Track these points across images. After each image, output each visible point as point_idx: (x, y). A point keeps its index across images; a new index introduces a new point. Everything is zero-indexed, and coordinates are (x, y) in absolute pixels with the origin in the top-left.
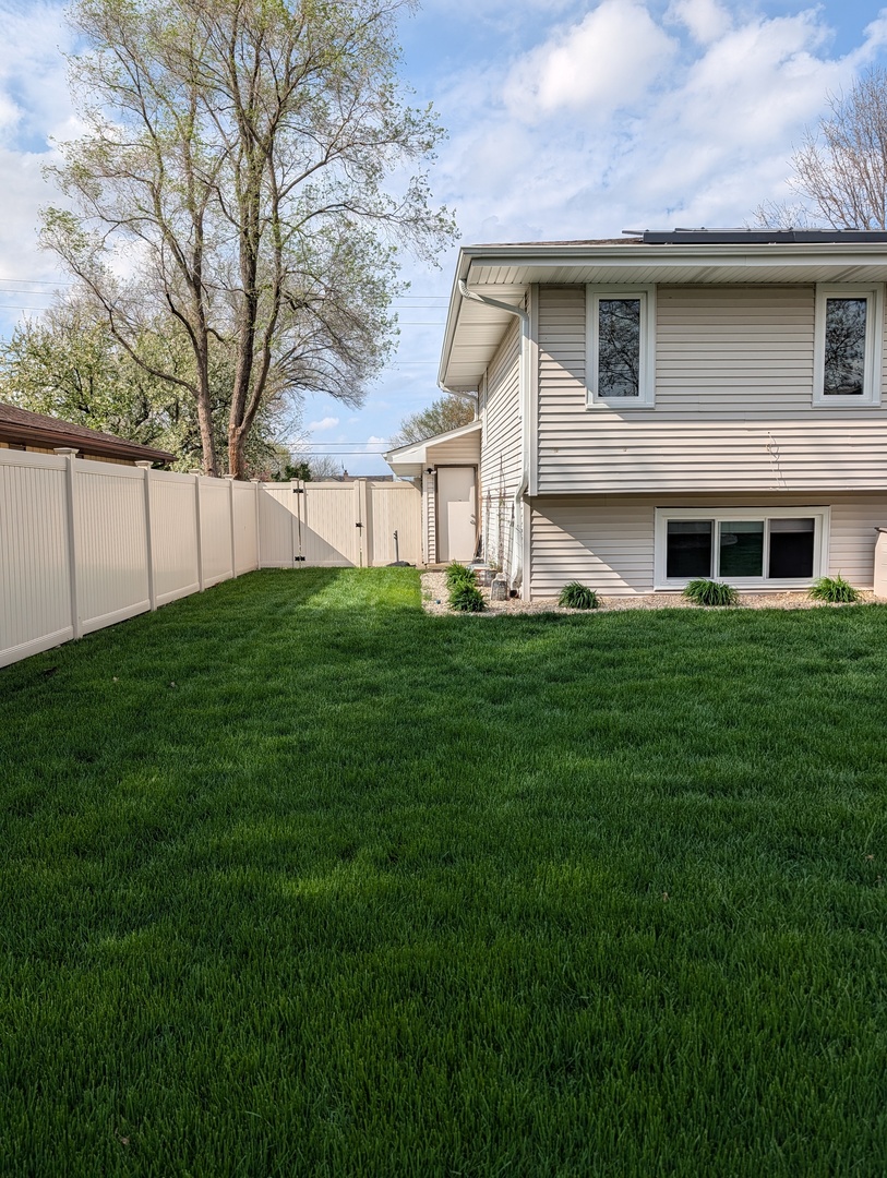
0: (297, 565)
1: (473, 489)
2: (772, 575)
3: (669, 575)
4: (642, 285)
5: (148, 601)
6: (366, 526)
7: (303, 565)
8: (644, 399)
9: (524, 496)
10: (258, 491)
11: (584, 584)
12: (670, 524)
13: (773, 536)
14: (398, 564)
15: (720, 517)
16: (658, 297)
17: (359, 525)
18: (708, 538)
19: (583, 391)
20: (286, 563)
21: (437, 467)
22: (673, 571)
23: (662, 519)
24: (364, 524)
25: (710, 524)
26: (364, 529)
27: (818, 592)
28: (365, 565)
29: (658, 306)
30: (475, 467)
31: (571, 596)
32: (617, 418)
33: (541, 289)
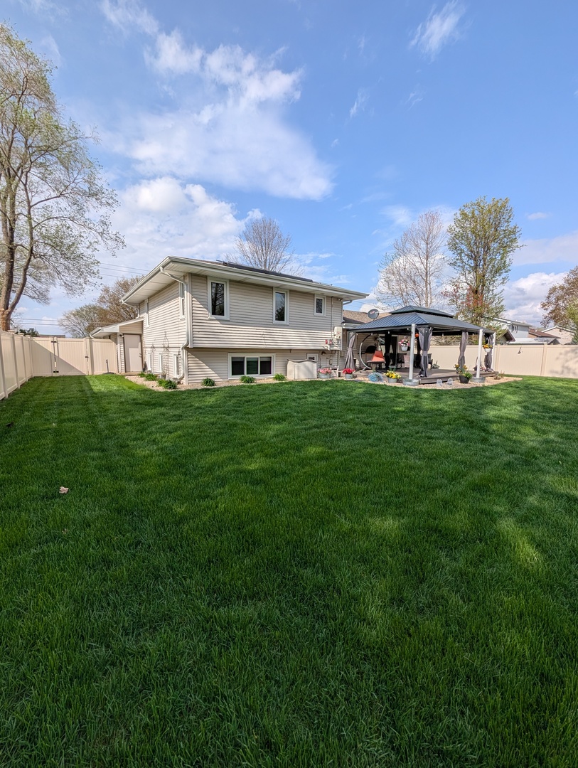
0: (55, 375)
1: (140, 343)
2: (261, 374)
3: (233, 374)
4: (225, 280)
5: (3, 393)
6: (91, 357)
7: (57, 375)
8: (225, 317)
9: (186, 348)
10: (31, 341)
11: (211, 378)
12: (232, 358)
13: (261, 362)
14: (108, 373)
15: (247, 356)
16: (230, 284)
17: (87, 357)
18: (243, 362)
19: (207, 313)
20: (48, 374)
21: (124, 334)
22: (234, 373)
23: (230, 356)
24: (89, 356)
25: (244, 358)
26: (89, 359)
27: (276, 378)
28: (90, 374)
29: (230, 287)
30: (141, 335)
31: (207, 382)
32: (218, 322)
33: (192, 275)
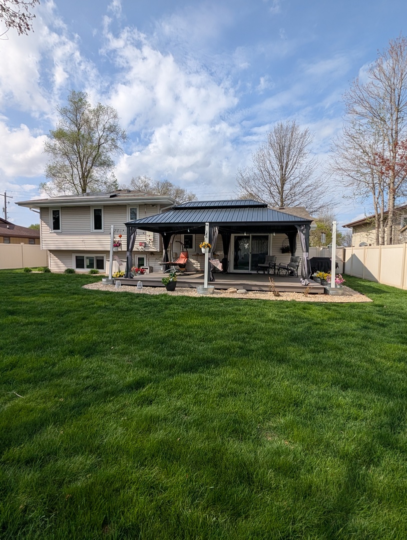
2: (97, 268)
3: (76, 268)
4: (59, 207)
8: (60, 231)
13: (97, 260)
16: (61, 210)
18: (84, 260)
19: (49, 229)
23: (74, 256)
25: (84, 257)
32: (55, 234)
33: (41, 208)
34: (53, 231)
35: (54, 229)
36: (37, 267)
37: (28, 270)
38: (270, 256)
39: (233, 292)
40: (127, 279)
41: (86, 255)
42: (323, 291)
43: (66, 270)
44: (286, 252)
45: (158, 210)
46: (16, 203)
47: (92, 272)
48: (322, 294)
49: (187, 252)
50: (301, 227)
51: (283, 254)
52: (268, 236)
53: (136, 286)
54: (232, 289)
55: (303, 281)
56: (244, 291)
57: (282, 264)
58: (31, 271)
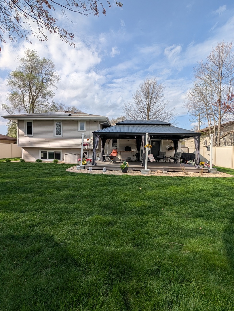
8: (32, 135)
13: (55, 154)
16: (33, 122)
18: (46, 154)
19: (24, 134)
23: (40, 151)
32: (29, 137)
33: (19, 121)
34: (27, 135)
35: (28, 134)
36: (5, 158)
37: (8, 160)
38: (161, 152)
39: (160, 173)
40: (93, 166)
41: (48, 151)
42: (207, 171)
43: (37, 161)
44: (171, 150)
45: (98, 124)
46: (2, 117)
47: (55, 161)
48: (207, 173)
49: (117, 149)
50: (195, 137)
51: (169, 151)
52: (160, 141)
53: (102, 170)
54: (159, 171)
55: (197, 166)
56: (166, 172)
57: (171, 157)
58: (10, 161)
